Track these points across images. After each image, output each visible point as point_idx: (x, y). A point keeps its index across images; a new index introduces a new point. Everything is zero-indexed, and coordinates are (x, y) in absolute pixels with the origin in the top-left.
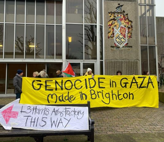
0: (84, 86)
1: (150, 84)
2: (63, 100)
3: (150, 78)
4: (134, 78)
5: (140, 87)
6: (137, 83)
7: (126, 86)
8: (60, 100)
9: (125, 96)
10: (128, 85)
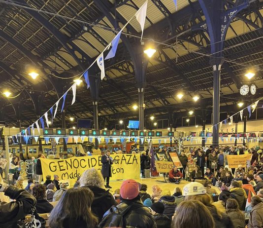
0: (88, 166)
1: (135, 161)
2: (73, 177)
3: (135, 156)
4: (123, 156)
5: (128, 163)
6: (125, 160)
7: (118, 163)
8: (70, 177)
9: (118, 170)
10: (120, 162)
